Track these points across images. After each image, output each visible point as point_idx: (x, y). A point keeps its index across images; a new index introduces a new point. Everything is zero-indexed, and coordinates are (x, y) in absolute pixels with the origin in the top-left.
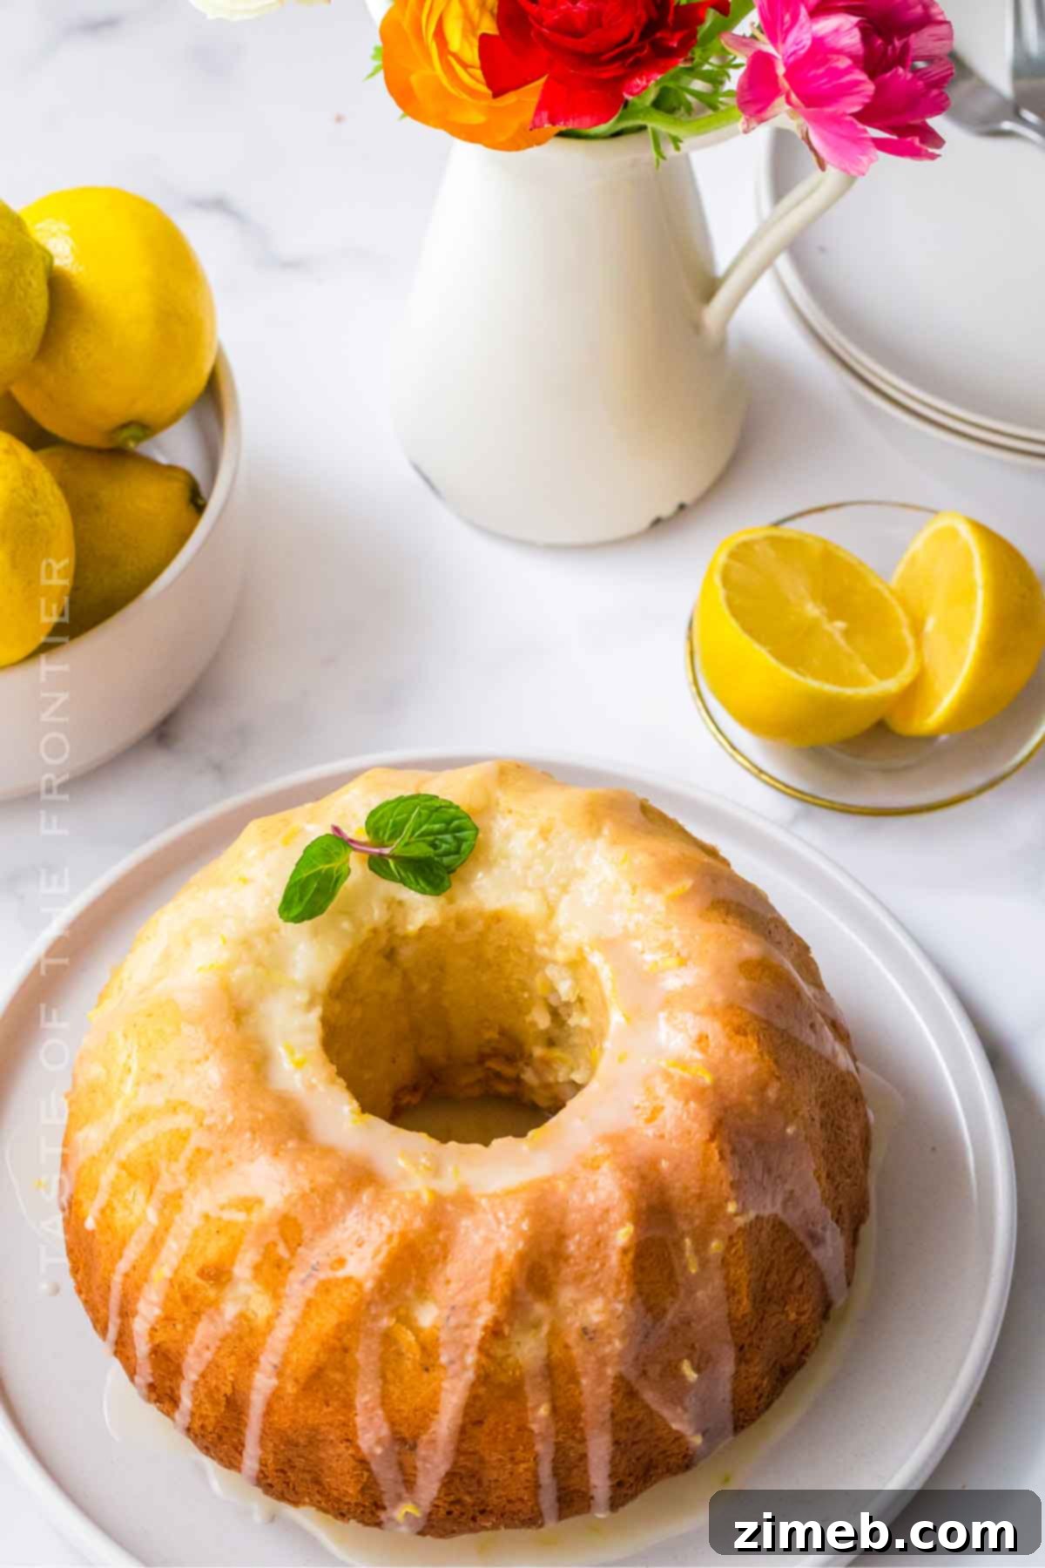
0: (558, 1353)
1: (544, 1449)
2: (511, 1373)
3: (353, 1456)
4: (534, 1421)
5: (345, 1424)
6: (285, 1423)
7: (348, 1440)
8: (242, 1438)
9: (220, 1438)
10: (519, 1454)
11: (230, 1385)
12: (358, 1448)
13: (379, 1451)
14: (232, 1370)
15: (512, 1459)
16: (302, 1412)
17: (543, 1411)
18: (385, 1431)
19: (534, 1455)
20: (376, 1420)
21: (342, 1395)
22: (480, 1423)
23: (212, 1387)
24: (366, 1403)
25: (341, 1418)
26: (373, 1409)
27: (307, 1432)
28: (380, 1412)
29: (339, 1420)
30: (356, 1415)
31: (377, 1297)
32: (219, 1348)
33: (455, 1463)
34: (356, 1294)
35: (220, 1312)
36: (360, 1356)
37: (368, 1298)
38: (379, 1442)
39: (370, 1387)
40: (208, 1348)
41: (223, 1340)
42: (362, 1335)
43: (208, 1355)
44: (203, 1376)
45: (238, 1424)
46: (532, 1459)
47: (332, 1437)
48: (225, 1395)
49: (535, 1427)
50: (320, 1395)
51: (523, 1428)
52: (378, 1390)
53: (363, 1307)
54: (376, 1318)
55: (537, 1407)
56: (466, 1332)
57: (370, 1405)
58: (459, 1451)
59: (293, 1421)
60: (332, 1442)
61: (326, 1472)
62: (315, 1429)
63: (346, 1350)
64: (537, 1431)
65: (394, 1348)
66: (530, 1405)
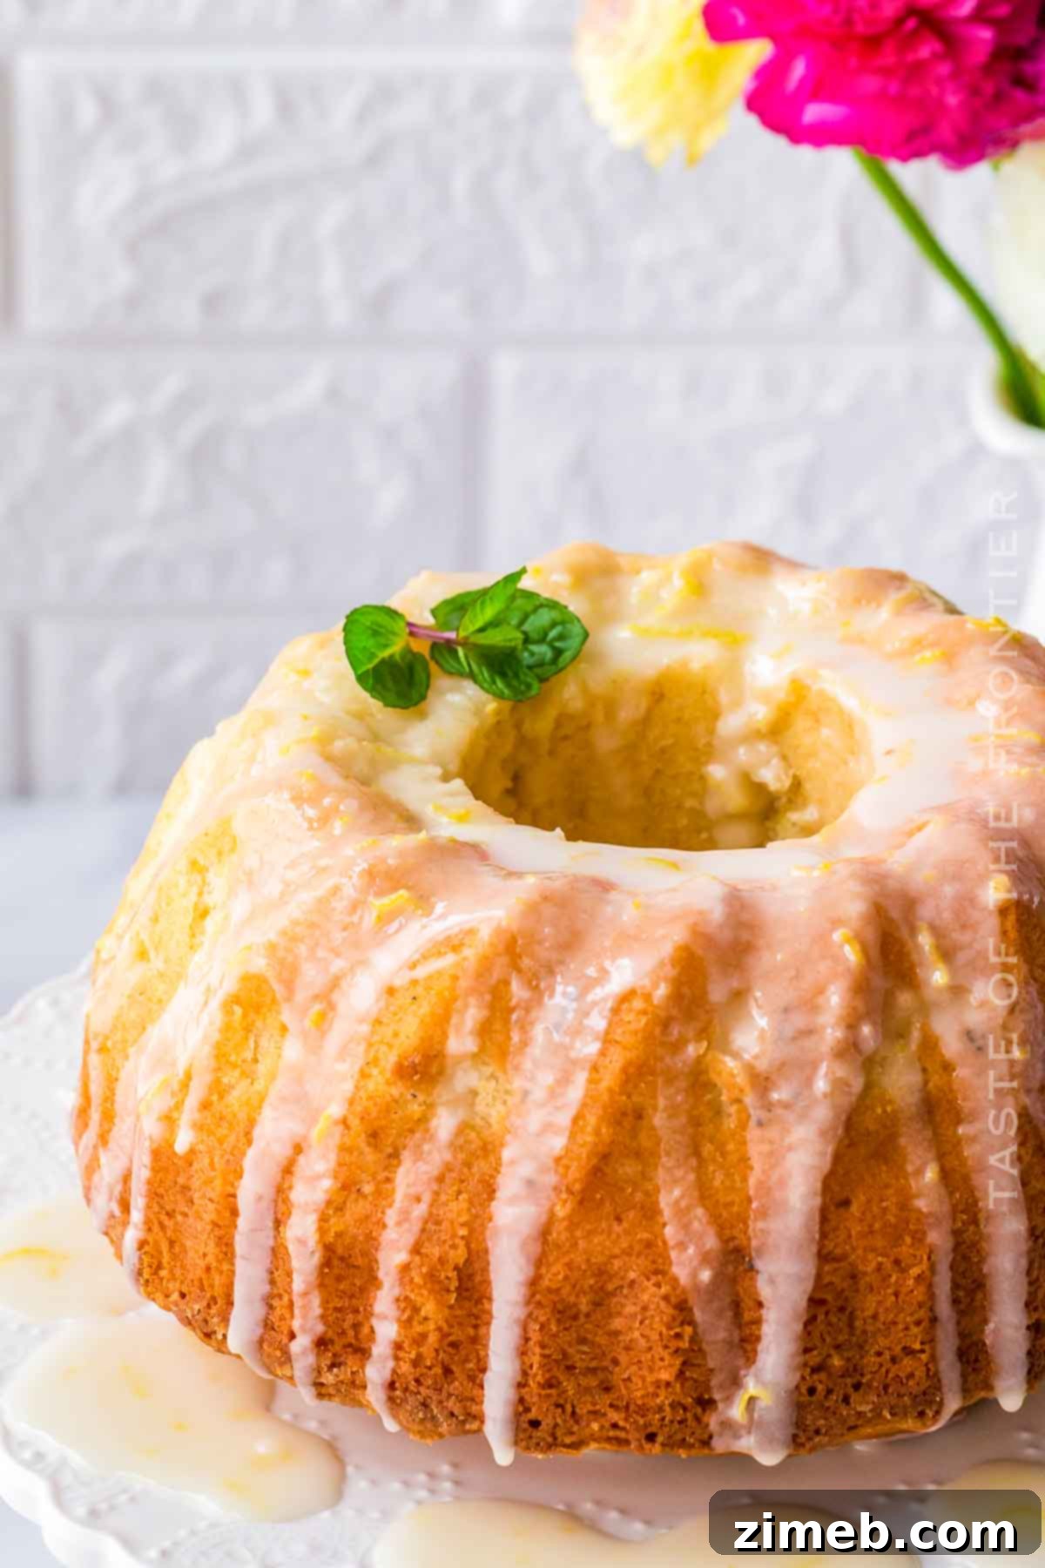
0: (936, 1080)
1: (938, 1238)
2: (879, 1111)
3: (666, 1298)
4: (918, 1196)
5: (649, 1245)
6: (559, 1273)
7: (656, 1272)
8: (482, 1353)
9: (447, 1371)
10: (905, 1250)
11: (462, 1244)
12: (675, 1281)
13: (706, 1275)
14: (464, 1218)
15: (897, 1262)
16: (582, 1244)
17: (931, 1174)
18: (711, 1242)
19: (927, 1250)
20: (696, 1225)
21: (639, 1196)
22: (846, 1203)
23: (435, 1259)
24: (677, 1202)
25: (646, 1235)
26: (689, 1208)
27: (592, 1282)
28: (700, 1211)
29: (641, 1241)
30: (664, 1225)
31: (674, 1012)
32: (437, 1194)
33: (819, 1276)
34: (644, 1012)
35: (429, 1136)
36: (658, 1120)
37: (662, 1014)
38: (705, 1259)
39: (679, 1173)
40: (418, 1200)
41: (440, 1179)
42: (660, 1081)
43: (420, 1210)
44: (416, 1250)
45: (476, 1327)
46: (925, 1257)
47: (632, 1275)
48: (456, 1268)
49: (922, 1204)
50: (608, 1207)
51: (904, 1205)
52: (692, 1177)
53: (657, 1031)
54: (677, 1047)
55: (920, 1172)
56: (809, 1043)
57: (683, 1204)
58: (823, 1257)
59: (569, 1265)
60: (632, 1283)
61: (623, 1358)
62: (601, 1273)
63: (639, 1115)
64: (925, 1210)
65: (709, 1097)
66: (910, 1168)
